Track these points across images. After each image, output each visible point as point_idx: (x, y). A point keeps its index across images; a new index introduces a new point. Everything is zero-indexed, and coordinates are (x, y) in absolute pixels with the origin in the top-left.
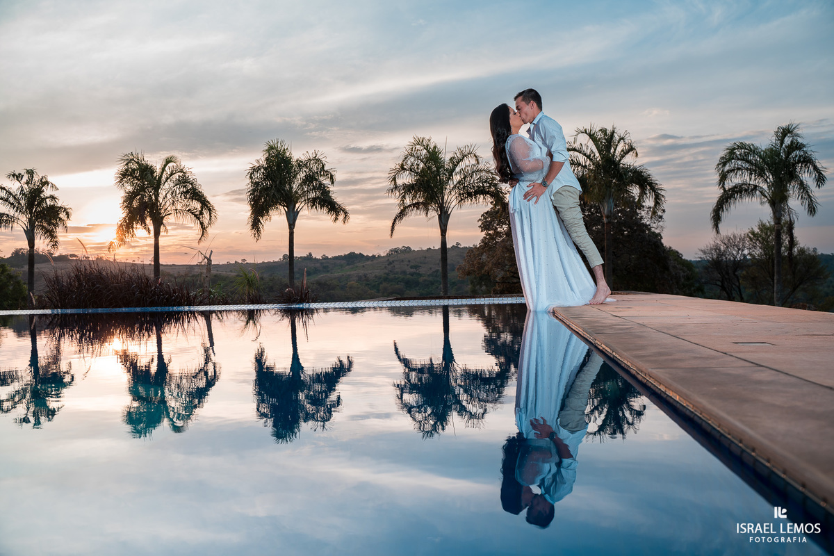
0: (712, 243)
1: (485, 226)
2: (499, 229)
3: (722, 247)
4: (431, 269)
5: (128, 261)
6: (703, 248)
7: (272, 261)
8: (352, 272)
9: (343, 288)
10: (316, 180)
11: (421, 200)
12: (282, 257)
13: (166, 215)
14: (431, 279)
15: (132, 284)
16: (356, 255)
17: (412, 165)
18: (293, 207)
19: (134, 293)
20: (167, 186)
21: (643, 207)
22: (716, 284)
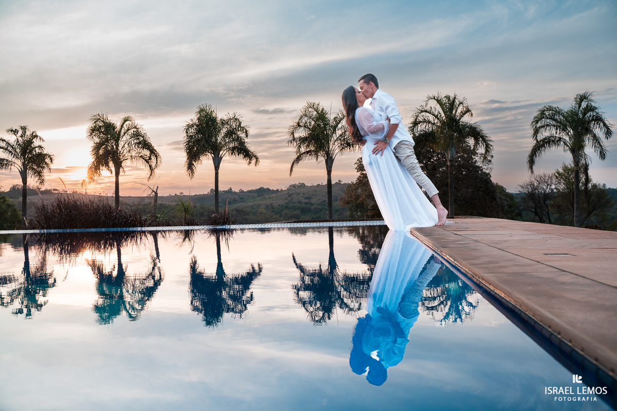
0: (528, 180)
1: (360, 167)
3: (535, 183)
4: (320, 199)
5: (96, 194)
6: (521, 184)
7: (202, 194)
8: (262, 202)
9: (255, 214)
10: (235, 134)
11: (313, 149)
12: (209, 191)
13: (124, 160)
14: (320, 207)
15: (99, 211)
16: (265, 189)
17: (306, 123)
18: (217, 154)
19: (100, 218)
20: (124, 138)
21: (477, 153)
22: (531, 211)
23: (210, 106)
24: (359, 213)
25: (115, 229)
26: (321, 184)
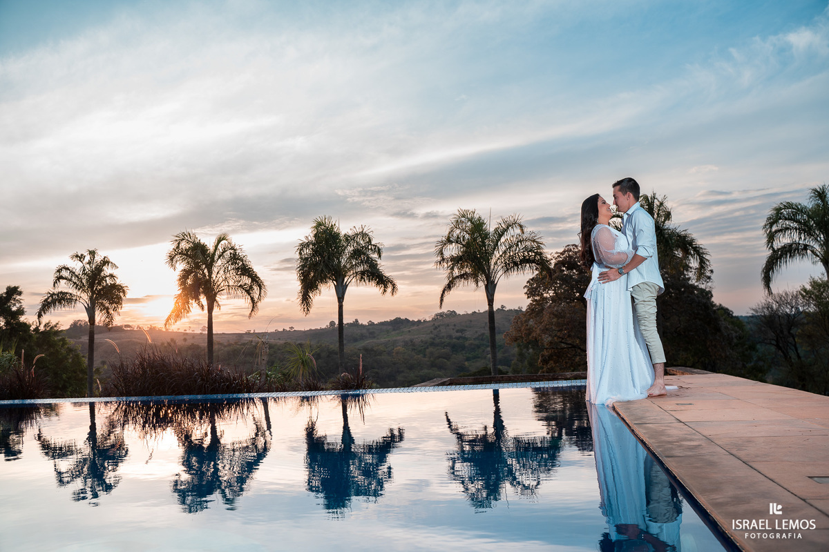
0: (764, 301)
1: (531, 292)
2: (545, 295)
3: (774, 305)
4: (476, 332)
5: (179, 331)
6: (754, 307)
7: (319, 328)
8: (399, 338)
9: (389, 353)
10: (364, 254)
11: (468, 270)
12: (329, 324)
13: (219, 291)
14: (477, 342)
15: (194, 372)
16: (402, 320)
17: (458, 238)
18: (341, 281)
19: (196, 381)
20: (219, 262)
21: (691, 268)
22: (771, 344)
23: (330, 218)
24: (531, 350)
25: (215, 396)
26: (477, 312)
